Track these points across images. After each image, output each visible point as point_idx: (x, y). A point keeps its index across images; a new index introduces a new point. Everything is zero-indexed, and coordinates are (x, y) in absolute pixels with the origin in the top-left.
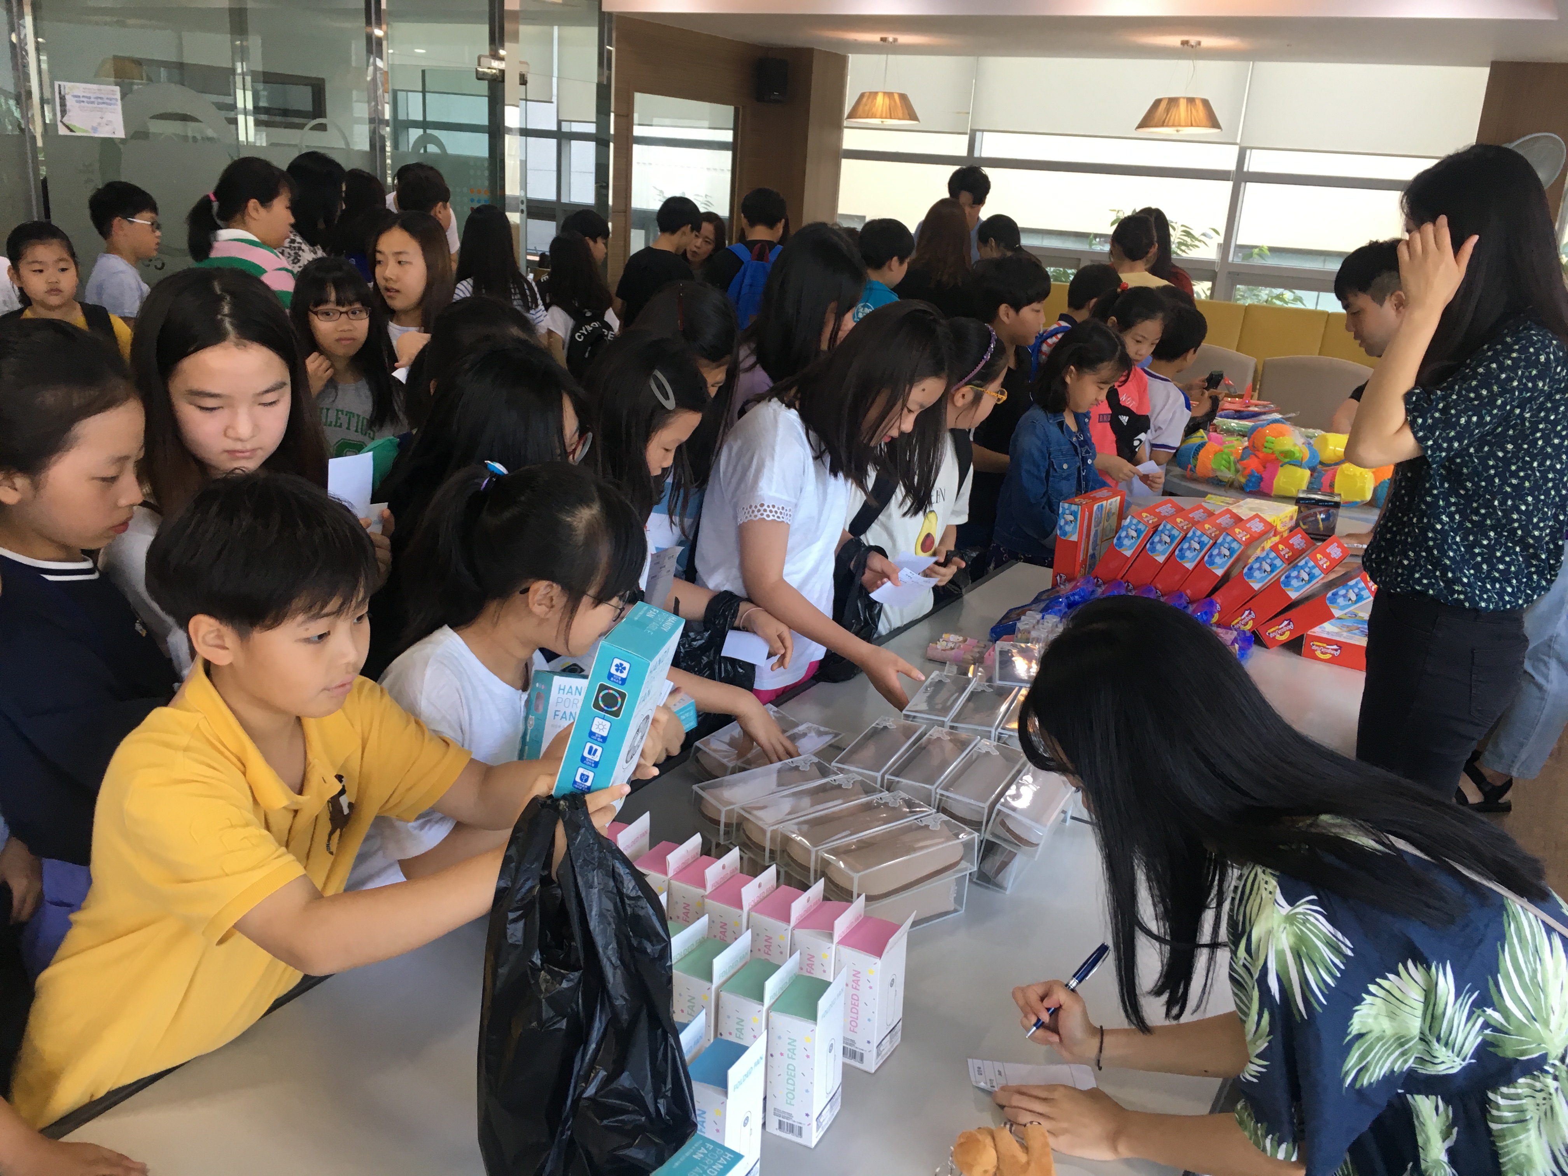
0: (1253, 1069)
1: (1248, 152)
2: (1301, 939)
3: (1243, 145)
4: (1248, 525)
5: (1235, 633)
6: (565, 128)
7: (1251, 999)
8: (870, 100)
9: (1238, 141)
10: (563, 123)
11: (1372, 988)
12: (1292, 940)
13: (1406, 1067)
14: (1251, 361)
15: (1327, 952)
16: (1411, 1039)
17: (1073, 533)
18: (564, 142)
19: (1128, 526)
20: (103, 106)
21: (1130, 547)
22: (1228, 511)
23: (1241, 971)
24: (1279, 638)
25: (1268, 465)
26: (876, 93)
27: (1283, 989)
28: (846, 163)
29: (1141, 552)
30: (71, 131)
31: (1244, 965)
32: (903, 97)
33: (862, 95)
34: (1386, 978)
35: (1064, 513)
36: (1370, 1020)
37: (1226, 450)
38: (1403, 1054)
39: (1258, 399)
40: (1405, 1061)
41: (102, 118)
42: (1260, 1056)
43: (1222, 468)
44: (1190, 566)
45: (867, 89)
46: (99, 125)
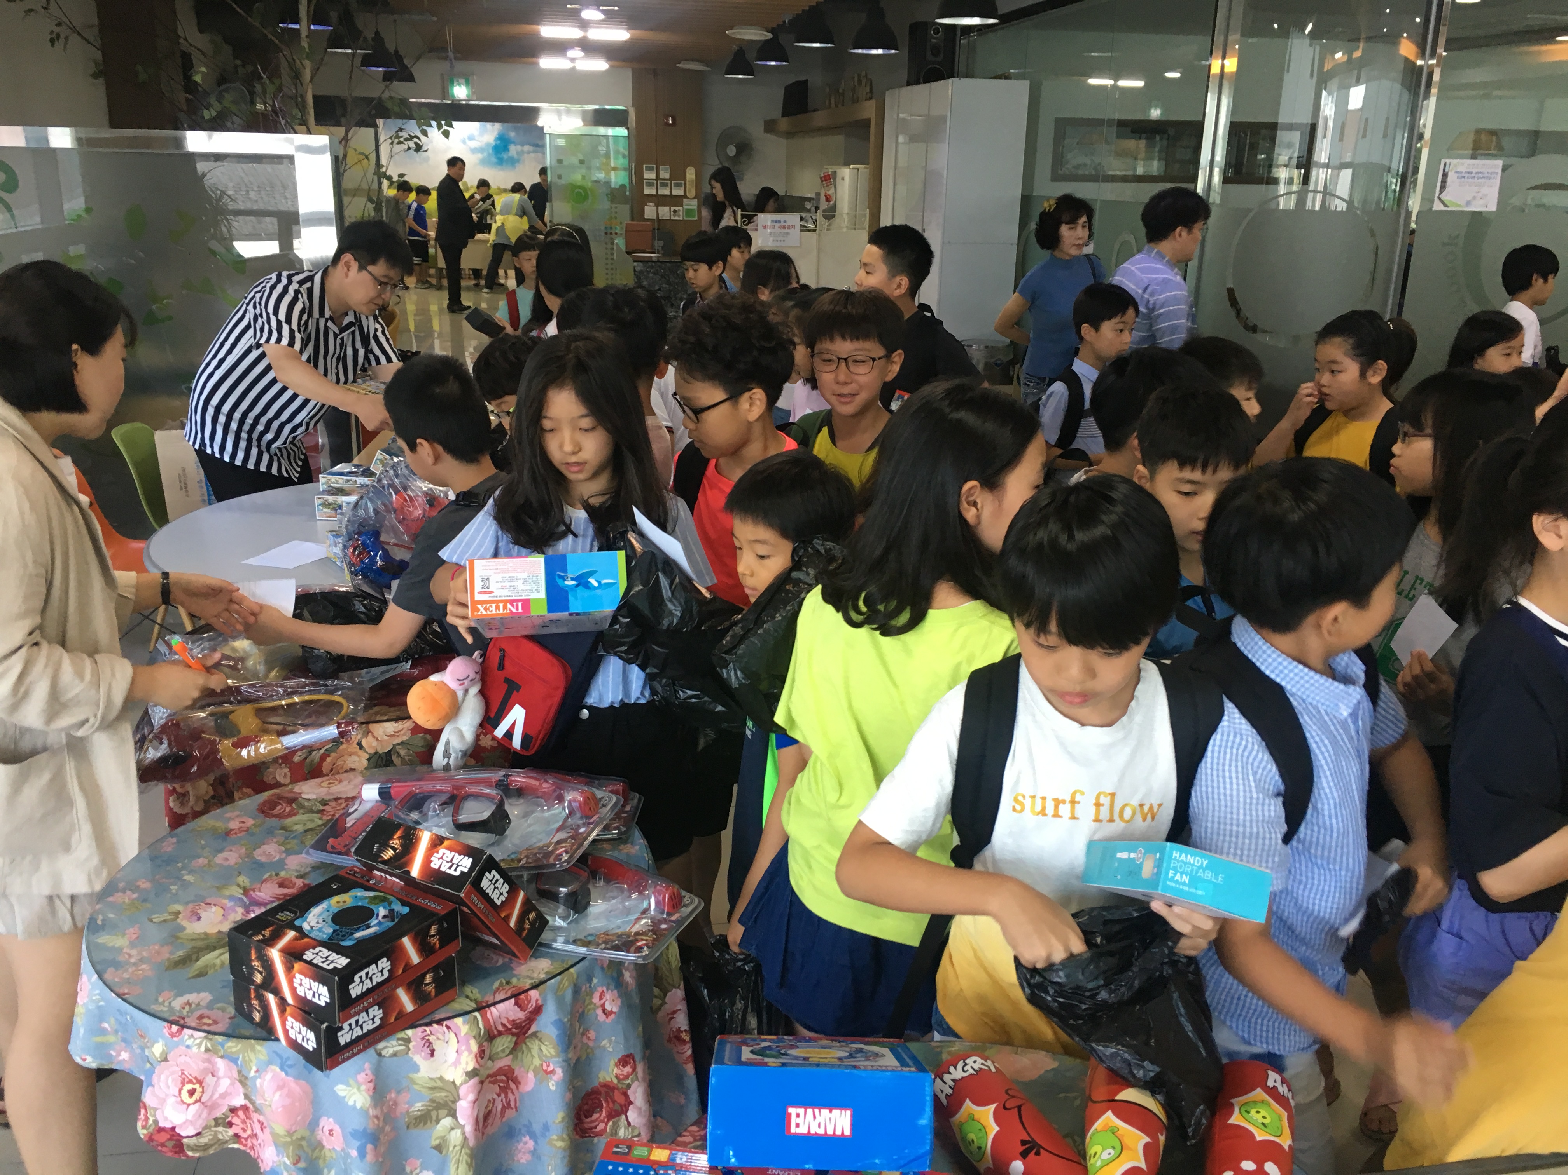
20: (1483, 180)
30: (1445, 205)
41: (1478, 192)
46: (1474, 199)
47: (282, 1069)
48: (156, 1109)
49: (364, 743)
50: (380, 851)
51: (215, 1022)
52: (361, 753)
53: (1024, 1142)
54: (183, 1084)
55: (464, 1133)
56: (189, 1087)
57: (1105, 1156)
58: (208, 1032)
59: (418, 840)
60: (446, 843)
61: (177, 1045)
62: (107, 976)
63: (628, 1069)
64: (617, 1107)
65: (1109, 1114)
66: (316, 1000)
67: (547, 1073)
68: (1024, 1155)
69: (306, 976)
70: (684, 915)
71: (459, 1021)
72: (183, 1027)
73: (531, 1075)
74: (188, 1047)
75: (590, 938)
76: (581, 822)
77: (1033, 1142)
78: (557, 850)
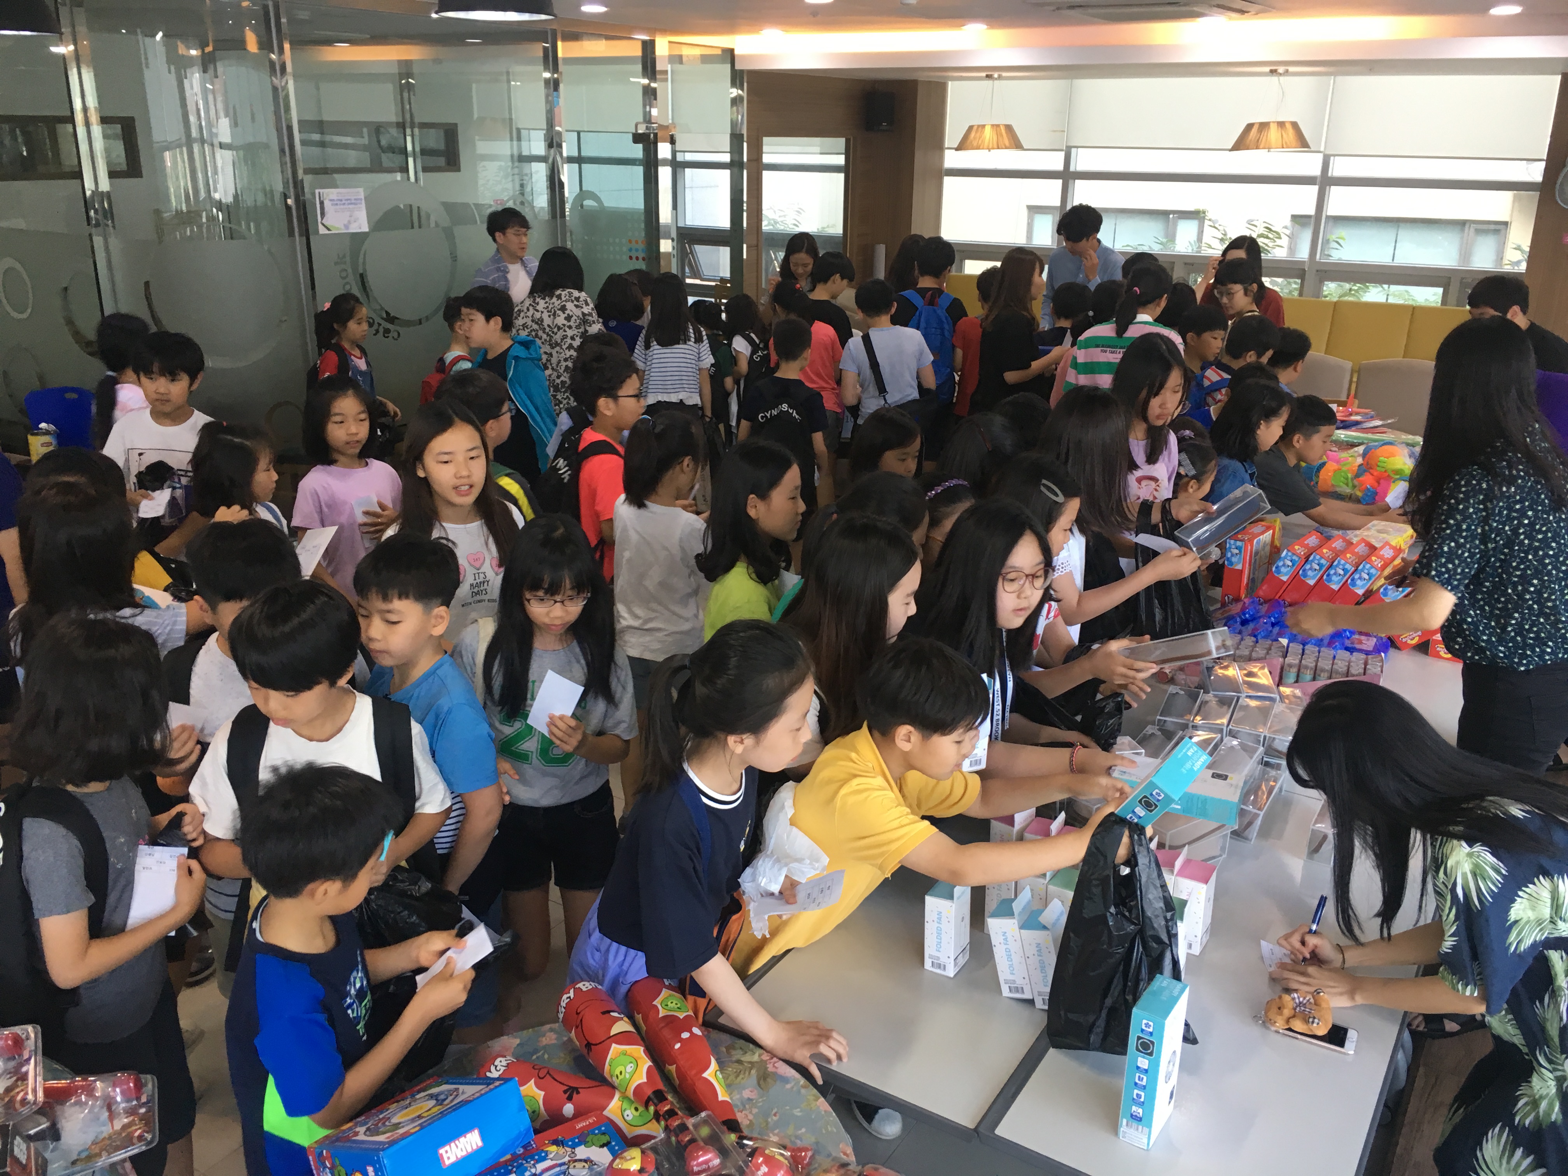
0: (1448, 943)
1: (1332, 158)
2: (1476, 866)
3: (1328, 152)
4: (1381, 553)
5: (1375, 640)
6: (680, 157)
7: (1445, 900)
8: (978, 135)
9: (1322, 149)
10: (678, 154)
11: (1520, 893)
12: (1471, 866)
13: (1543, 938)
14: (1348, 365)
15: (1492, 873)
16: (1545, 920)
17: (1238, 563)
18: (679, 170)
19: (1285, 558)
20: (351, 206)
21: (1285, 574)
22: (1363, 540)
23: (1442, 886)
24: (1409, 642)
25: (1382, 481)
26: (984, 126)
27: (1465, 895)
28: (947, 180)
29: (1295, 577)
30: (329, 230)
31: (1443, 883)
32: (1009, 128)
33: (971, 128)
34: (1528, 887)
35: (1230, 548)
36: (1521, 912)
37: (1344, 469)
38: (1541, 930)
39: (1358, 407)
40: (1542, 935)
41: (351, 216)
42: (1452, 935)
43: (1341, 484)
44: (1335, 587)
45: (975, 123)
46: (349, 222)
53: (565, 1092)
57: (629, 1069)
65: (614, 1045)
68: (570, 1099)
70: (150, 1093)
75: (84, 1155)
76: (12, 1064)
77: (571, 1087)
78: (14, 1097)
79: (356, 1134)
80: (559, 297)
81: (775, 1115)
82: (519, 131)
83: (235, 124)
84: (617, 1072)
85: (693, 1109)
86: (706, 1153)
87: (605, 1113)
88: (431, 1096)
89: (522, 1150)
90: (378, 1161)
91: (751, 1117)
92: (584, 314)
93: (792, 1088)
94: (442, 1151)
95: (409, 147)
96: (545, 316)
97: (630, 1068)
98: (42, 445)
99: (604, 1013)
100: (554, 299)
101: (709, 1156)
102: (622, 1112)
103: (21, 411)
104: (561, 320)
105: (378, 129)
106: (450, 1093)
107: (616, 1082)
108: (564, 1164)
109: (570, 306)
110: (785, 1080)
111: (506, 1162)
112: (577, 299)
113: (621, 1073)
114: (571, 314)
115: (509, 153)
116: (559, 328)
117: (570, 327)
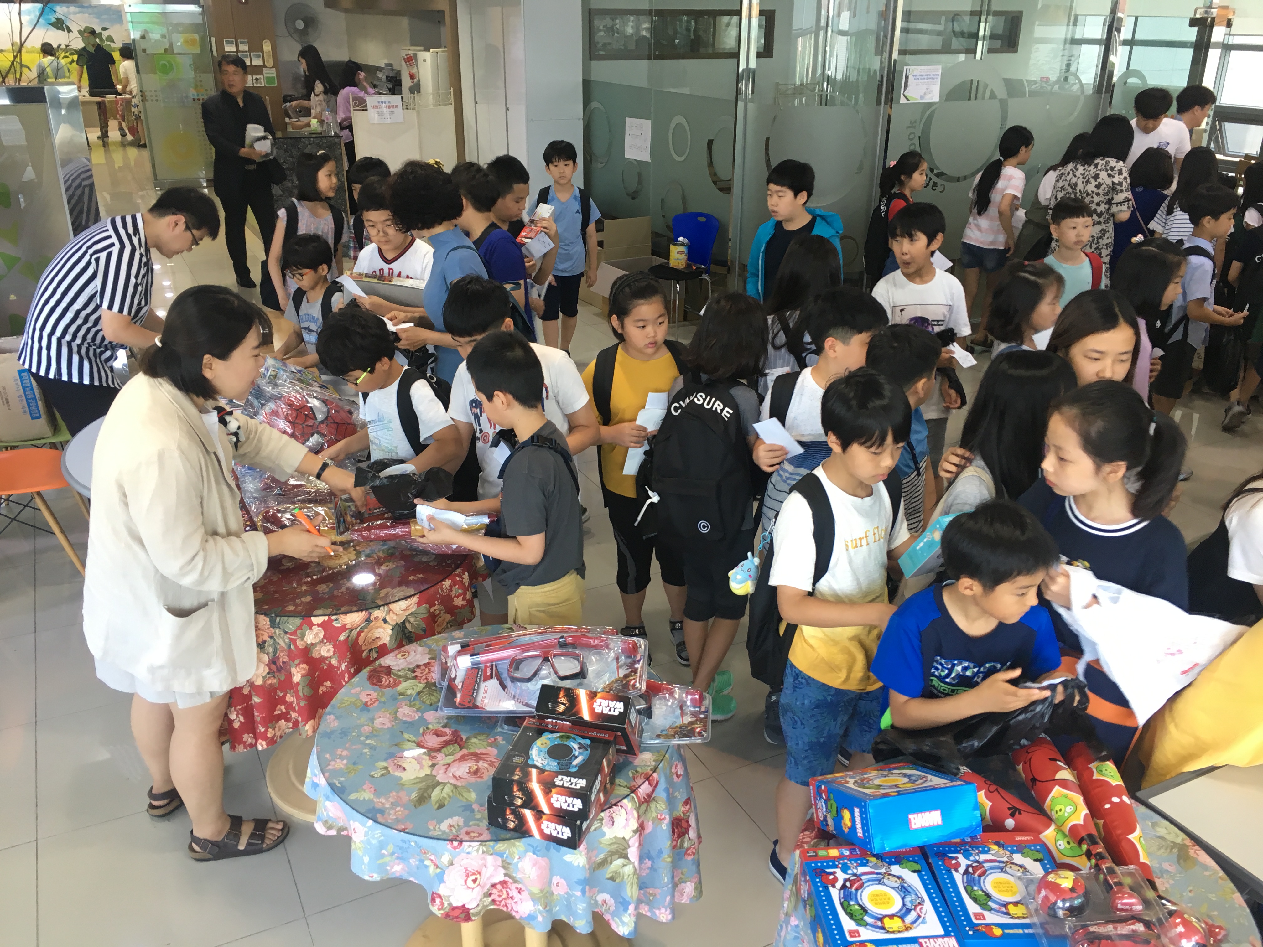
6: (1232, 41)
10: (1231, 38)
18: (1228, 52)
20: (929, 81)
30: (908, 100)
41: (927, 89)
46: (925, 94)
47: (534, 853)
48: (449, 897)
49: (388, 619)
50: (554, 707)
51: (480, 834)
52: (386, 625)
53: (1009, 809)
54: (467, 876)
55: (634, 867)
56: (474, 877)
58: (481, 841)
59: (578, 696)
60: (599, 695)
61: (459, 854)
62: (380, 819)
63: (688, 806)
64: (683, 830)
65: (1057, 787)
66: (571, 808)
67: (660, 820)
68: (1012, 815)
69: (562, 795)
71: (625, 801)
72: (461, 842)
73: (650, 823)
74: (468, 853)
75: (664, 733)
76: (629, 660)
77: (1014, 807)
78: (629, 682)
79: (847, 782)
80: (1096, 166)
81: (1190, 891)
82: (1076, 17)
83: (853, 15)
84: (1057, 808)
85: (1120, 860)
86: (1131, 896)
87: (1041, 836)
88: (905, 775)
89: (969, 840)
90: (865, 806)
91: (1167, 886)
92: (1113, 183)
93: (1210, 875)
94: (911, 817)
95: (981, 33)
96: (1080, 182)
97: (1069, 809)
98: (678, 253)
99: (1051, 759)
100: (1092, 167)
101: (1133, 901)
102: (1056, 841)
103: (668, 227)
104: (1091, 187)
105: (955, 16)
106: (921, 778)
107: (1055, 816)
108: (1002, 862)
109: (1103, 175)
110: (1206, 867)
111: (956, 843)
112: (1112, 169)
113: (1061, 810)
114: (1102, 182)
115: (1063, 36)
116: (1088, 194)
117: (1098, 194)
